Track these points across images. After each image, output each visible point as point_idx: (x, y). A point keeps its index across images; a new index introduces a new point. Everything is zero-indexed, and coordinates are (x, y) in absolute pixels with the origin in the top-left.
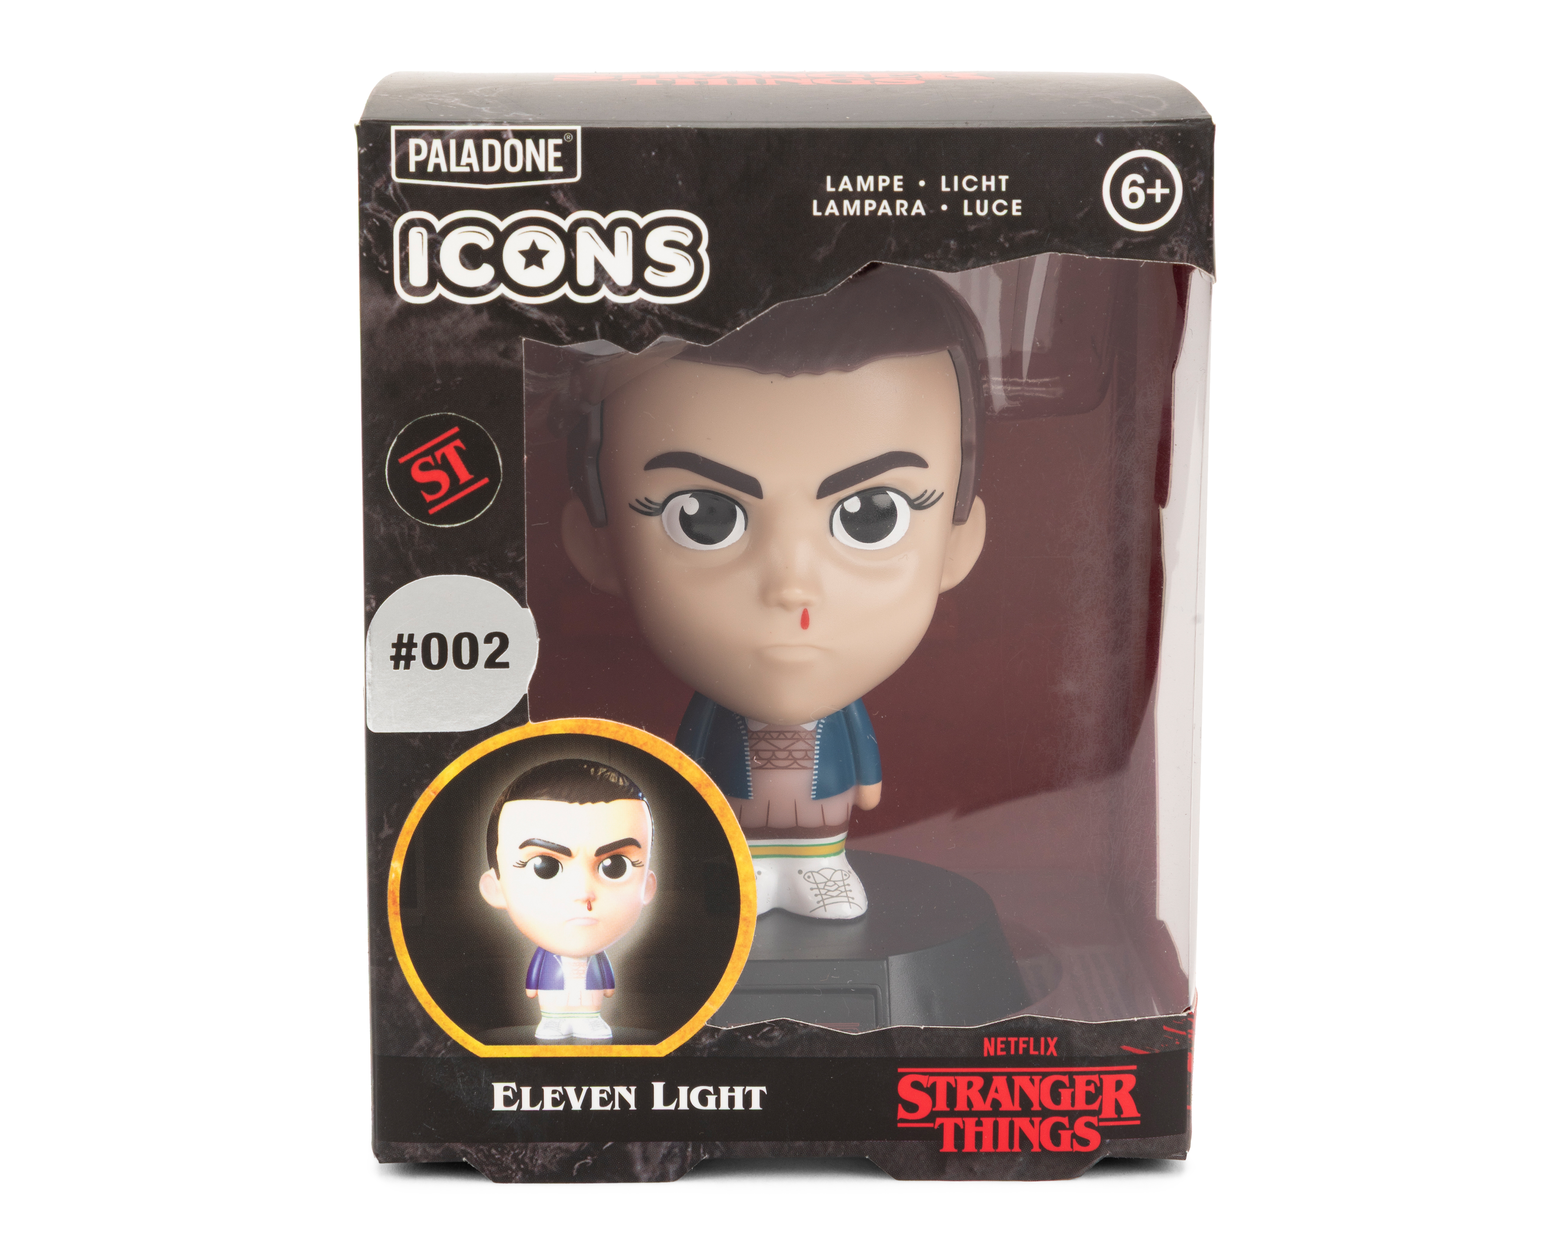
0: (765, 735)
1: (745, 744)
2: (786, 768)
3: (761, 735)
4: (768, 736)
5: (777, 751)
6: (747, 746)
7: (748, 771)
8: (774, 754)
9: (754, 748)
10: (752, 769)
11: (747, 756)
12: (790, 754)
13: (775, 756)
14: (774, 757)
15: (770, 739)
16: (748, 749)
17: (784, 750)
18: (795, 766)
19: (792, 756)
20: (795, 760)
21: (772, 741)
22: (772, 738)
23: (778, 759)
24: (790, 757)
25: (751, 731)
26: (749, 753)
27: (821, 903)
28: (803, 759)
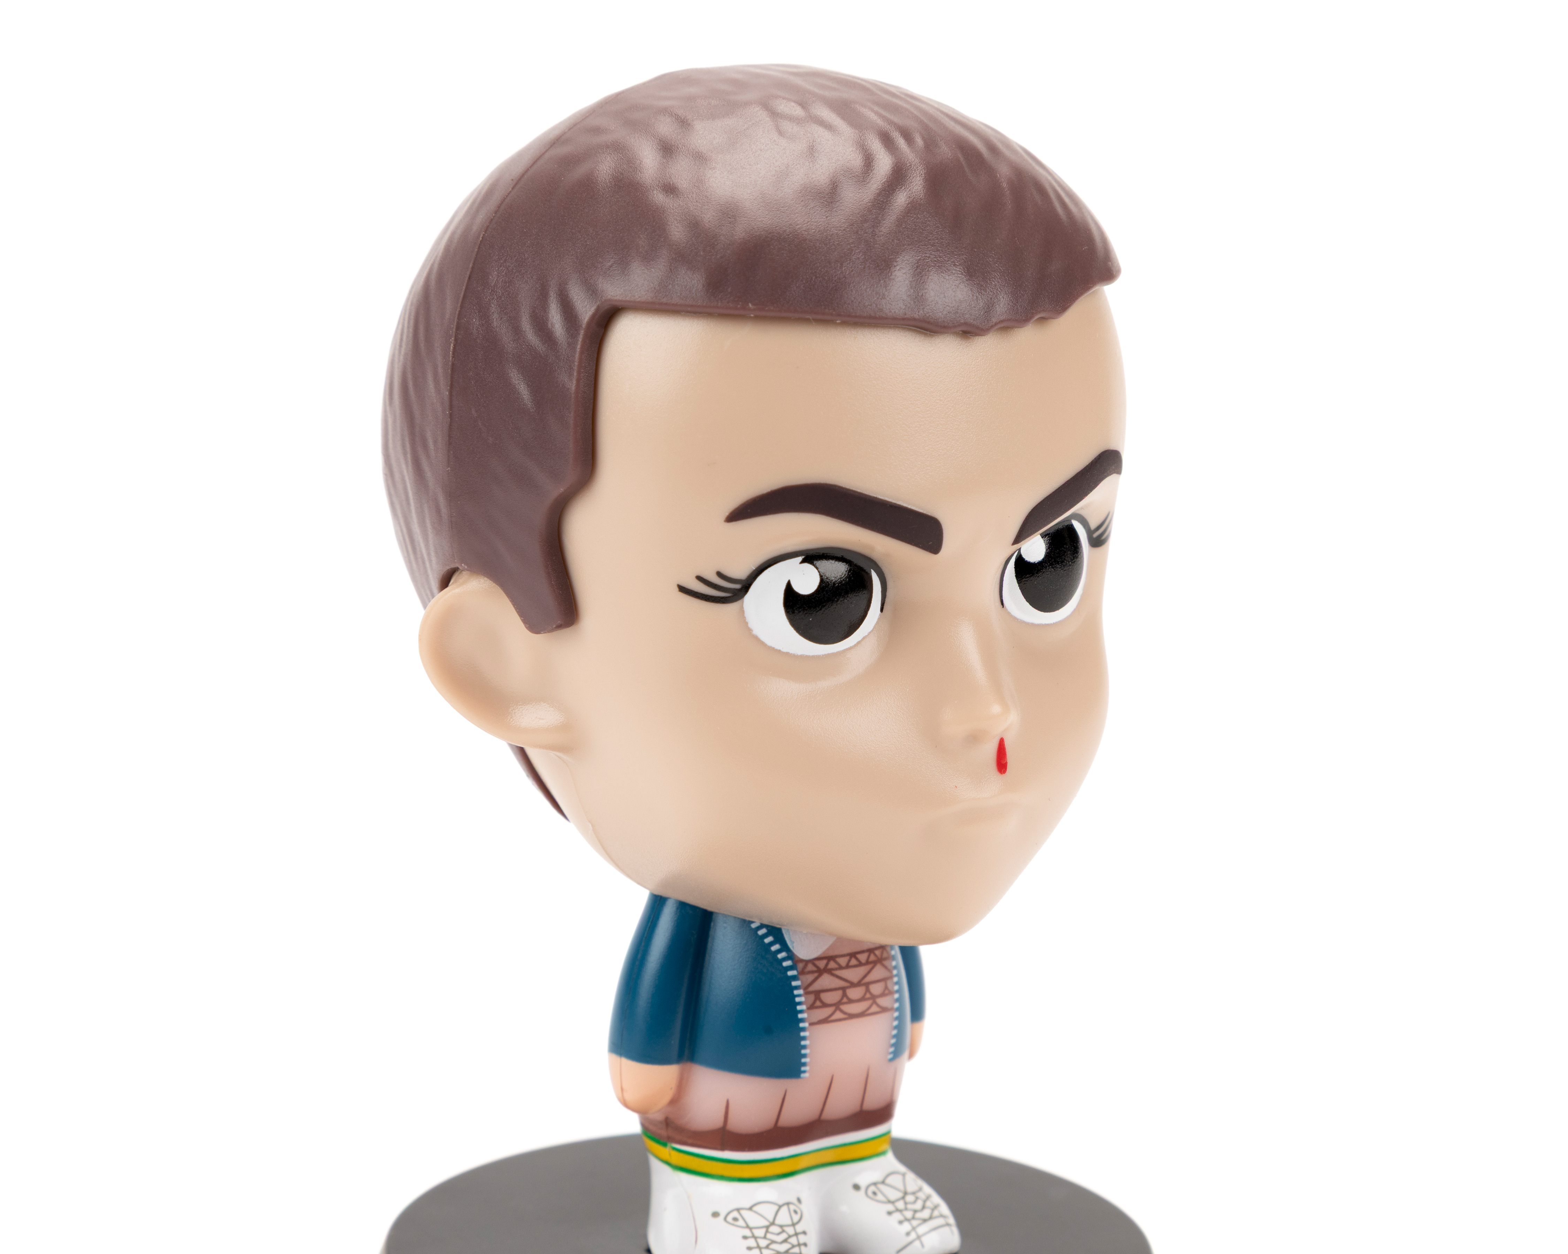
0: (827, 964)
1: (794, 983)
2: (862, 1014)
3: (822, 964)
4: (832, 965)
5: (848, 987)
6: (797, 988)
7: (804, 1029)
8: (845, 995)
9: (811, 989)
10: (811, 1024)
11: (800, 1003)
12: (868, 990)
13: (848, 998)
14: (845, 1000)
15: (836, 969)
16: (801, 992)
17: (859, 984)
18: (874, 1009)
19: (871, 993)
20: (874, 998)
21: (839, 973)
22: (841, 968)
23: (851, 1001)
24: (868, 996)
25: (802, 961)
26: (802, 999)
27: (913, 1236)
28: (883, 995)
